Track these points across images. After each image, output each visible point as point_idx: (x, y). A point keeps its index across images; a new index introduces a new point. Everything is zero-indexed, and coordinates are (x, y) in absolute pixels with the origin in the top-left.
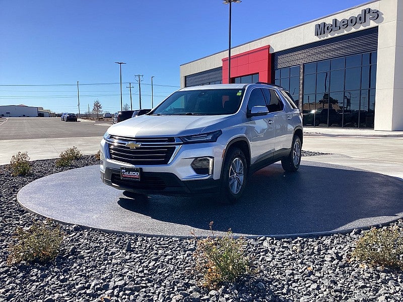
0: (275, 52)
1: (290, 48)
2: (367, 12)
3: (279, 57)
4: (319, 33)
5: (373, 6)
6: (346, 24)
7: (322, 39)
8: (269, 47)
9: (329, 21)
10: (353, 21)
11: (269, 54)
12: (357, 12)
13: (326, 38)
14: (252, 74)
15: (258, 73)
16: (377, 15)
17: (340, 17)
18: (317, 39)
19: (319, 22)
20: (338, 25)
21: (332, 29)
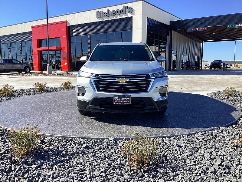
0: (70, 25)
1: (81, 24)
2: (126, 8)
3: (73, 29)
4: (99, 17)
5: (129, 5)
6: (115, 13)
7: (101, 20)
8: (66, 22)
9: (105, 10)
10: (118, 12)
11: (67, 26)
12: (121, 7)
13: (103, 20)
14: (55, 38)
15: (60, 38)
16: (131, 10)
17: (111, 9)
18: (97, 20)
19: (99, 10)
20: (110, 13)
21: (107, 16)
